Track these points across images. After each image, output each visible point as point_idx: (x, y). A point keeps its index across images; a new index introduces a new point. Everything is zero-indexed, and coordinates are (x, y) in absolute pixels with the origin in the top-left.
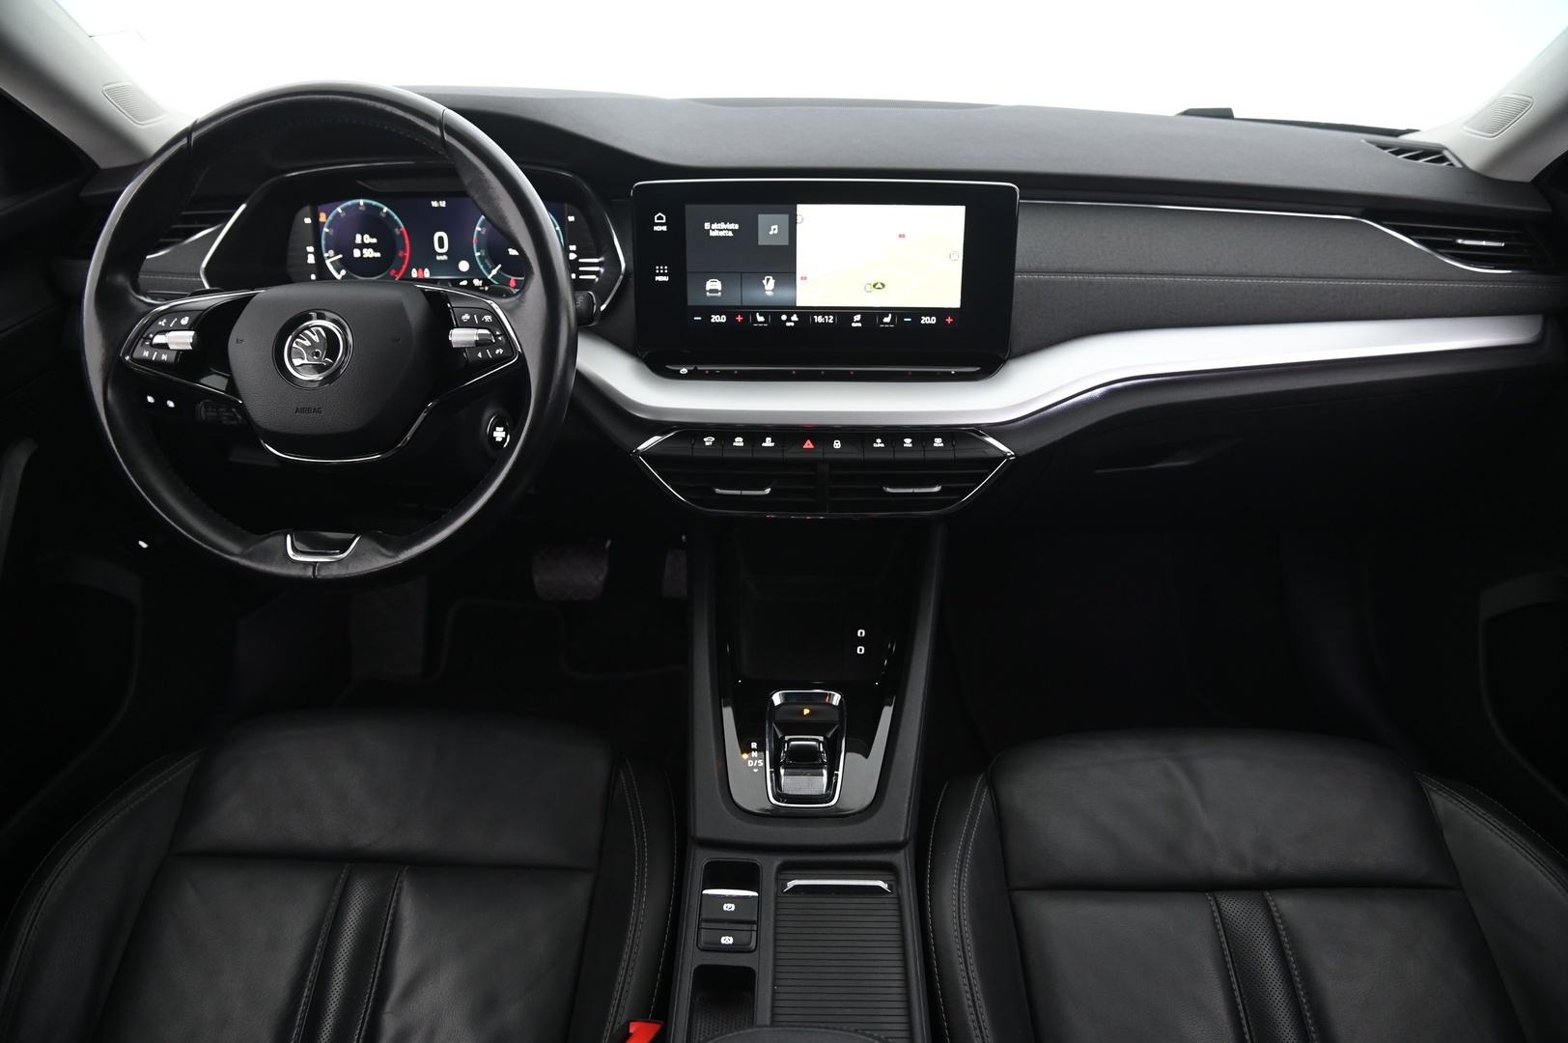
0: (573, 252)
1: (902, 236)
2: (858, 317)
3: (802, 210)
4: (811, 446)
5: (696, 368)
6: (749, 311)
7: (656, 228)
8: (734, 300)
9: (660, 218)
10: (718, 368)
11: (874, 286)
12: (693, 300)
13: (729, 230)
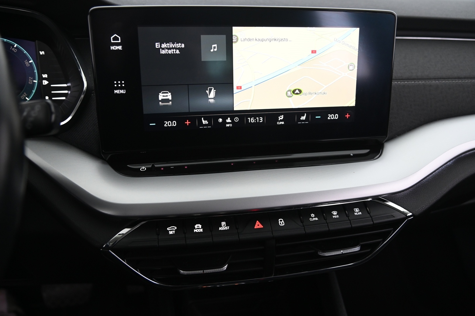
0: (45, 79)
1: (314, 52)
2: (281, 118)
3: (237, 31)
4: (261, 226)
5: (153, 166)
6: (196, 116)
7: (113, 48)
8: (183, 107)
9: (116, 39)
10: (172, 165)
11: (294, 92)
12: (148, 109)
13: (176, 49)
